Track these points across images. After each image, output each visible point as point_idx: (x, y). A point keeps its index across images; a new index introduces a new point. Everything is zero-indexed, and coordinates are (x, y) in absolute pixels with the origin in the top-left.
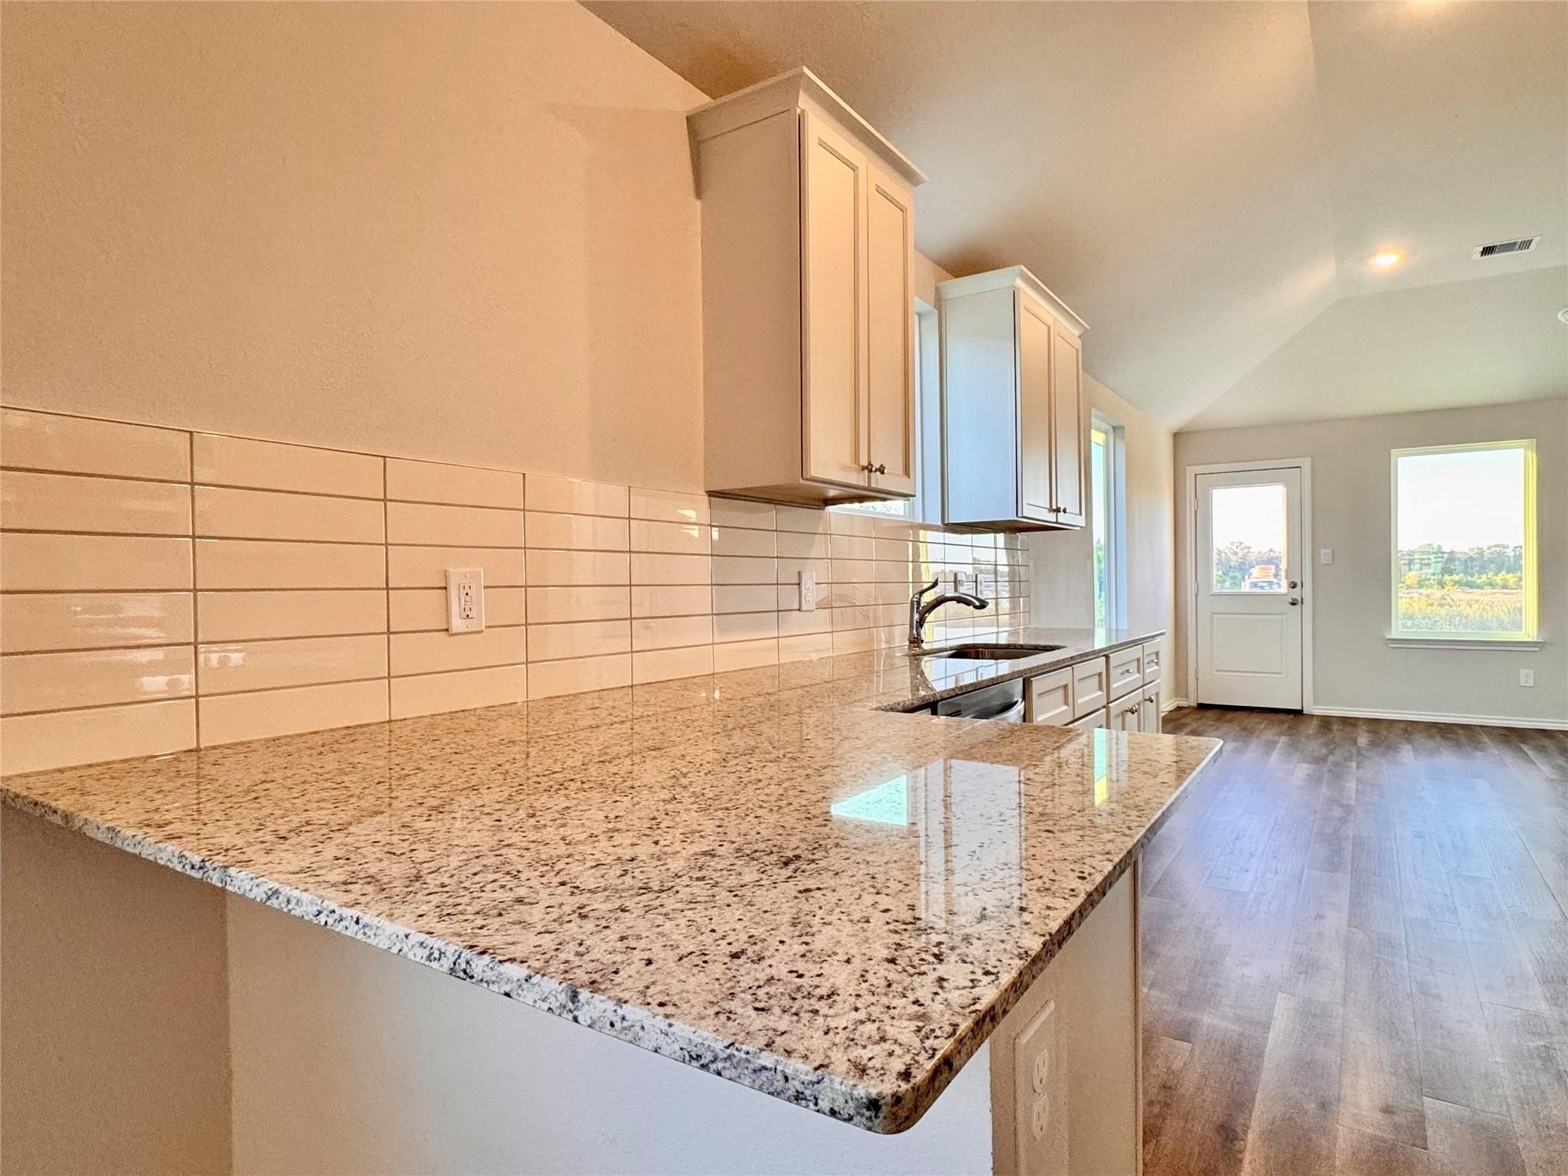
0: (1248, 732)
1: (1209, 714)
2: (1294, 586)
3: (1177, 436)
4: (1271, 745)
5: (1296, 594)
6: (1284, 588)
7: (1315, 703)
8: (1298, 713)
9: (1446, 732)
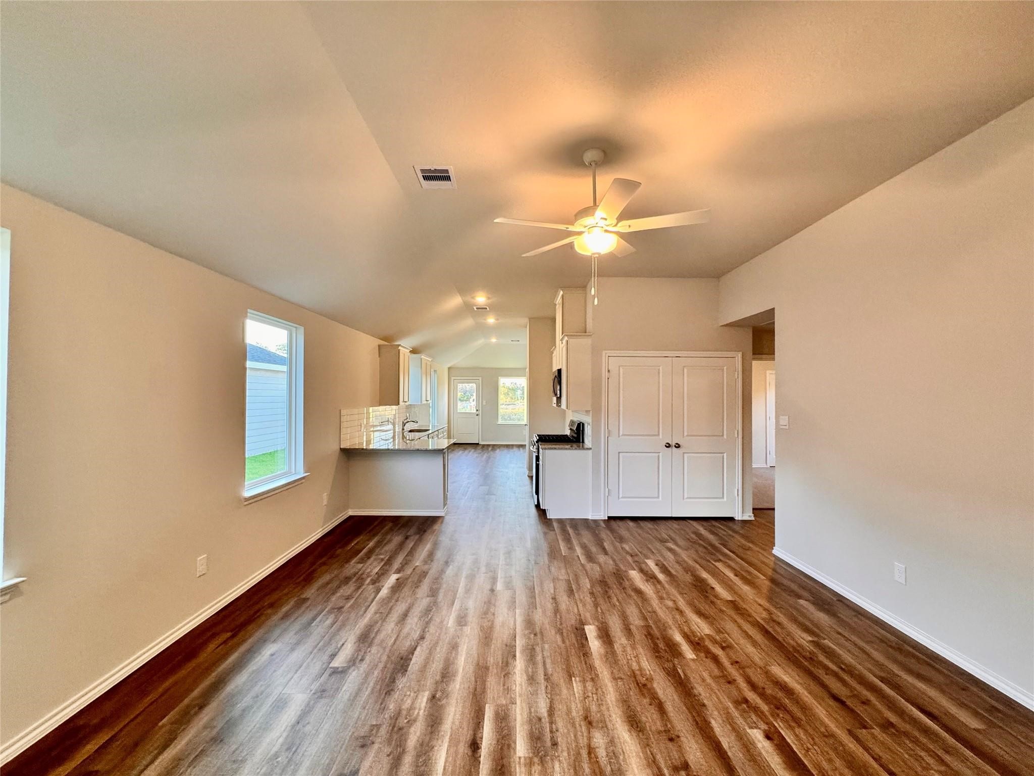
0: (465, 449)
1: (456, 446)
2: (477, 410)
3: (449, 368)
4: (470, 451)
5: (478, 413)
6: (475, 411)
7: (482, 441)
8: (478, 444)
9: (508, 446)
